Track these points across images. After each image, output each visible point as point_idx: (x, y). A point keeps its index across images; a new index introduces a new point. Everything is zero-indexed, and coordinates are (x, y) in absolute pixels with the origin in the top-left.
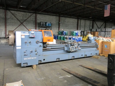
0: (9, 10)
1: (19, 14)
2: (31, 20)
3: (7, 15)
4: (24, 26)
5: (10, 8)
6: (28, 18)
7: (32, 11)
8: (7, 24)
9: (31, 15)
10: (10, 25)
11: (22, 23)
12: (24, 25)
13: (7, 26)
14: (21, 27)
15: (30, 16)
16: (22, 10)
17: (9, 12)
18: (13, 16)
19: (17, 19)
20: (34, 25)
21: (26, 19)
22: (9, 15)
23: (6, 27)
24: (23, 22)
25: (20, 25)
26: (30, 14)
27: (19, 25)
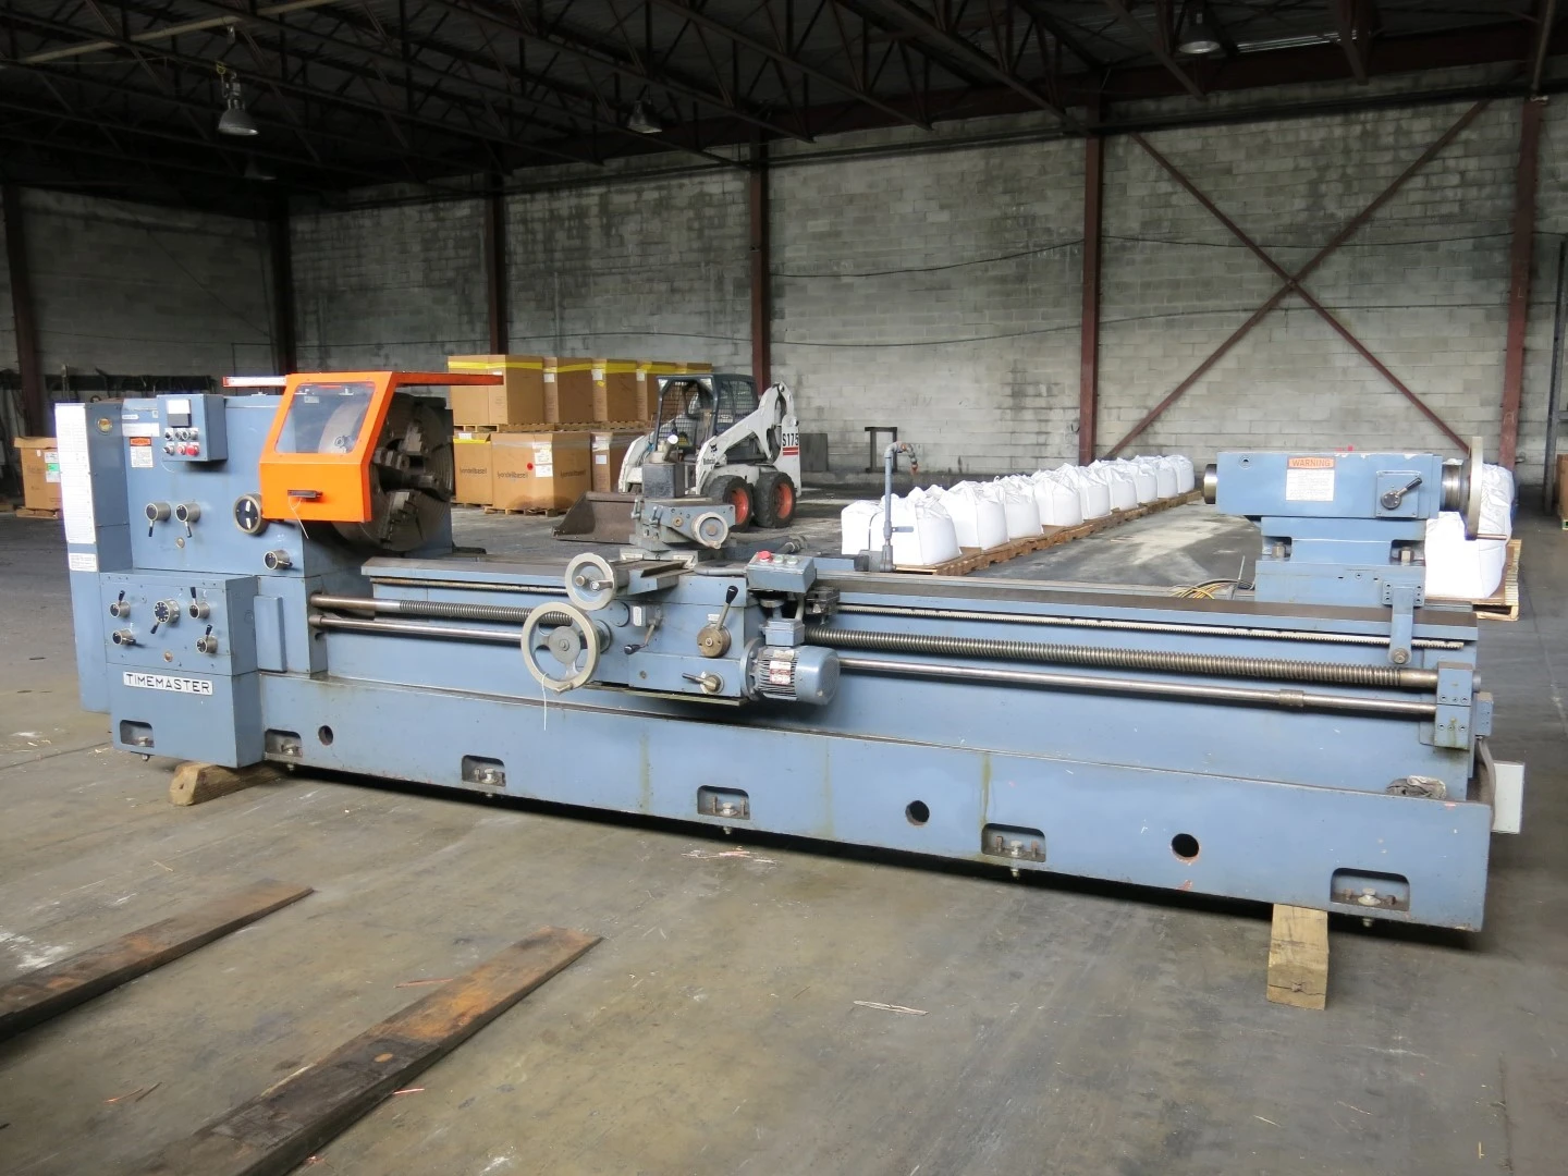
0: (1141, 127)
1: (1264, 149)
2: (1446, 219)
3: (1111, 197)
4: (1325, 313)
5: (1150, 105)
6: (1394, 190)
7: (1463, 75)
8: (1110, 313)
9: (1448, 138)
10: (1143, 319)
11: (1292, 284)
12: (1326, 298)
13: (1107, 339)
14: (1279, 334)
15: (1432, 153)
16: (1304, 92)
17: (1138, 149)
18: (1184, 199)
19: (1227, 236)
20: (1496, 293)
21: (1363, 202)
22: (1137, 191)
23: (1092, 356)
24: (1314, 264)
25: (1272, 305)
26: (1421, 127)
27: (1258, 316)
